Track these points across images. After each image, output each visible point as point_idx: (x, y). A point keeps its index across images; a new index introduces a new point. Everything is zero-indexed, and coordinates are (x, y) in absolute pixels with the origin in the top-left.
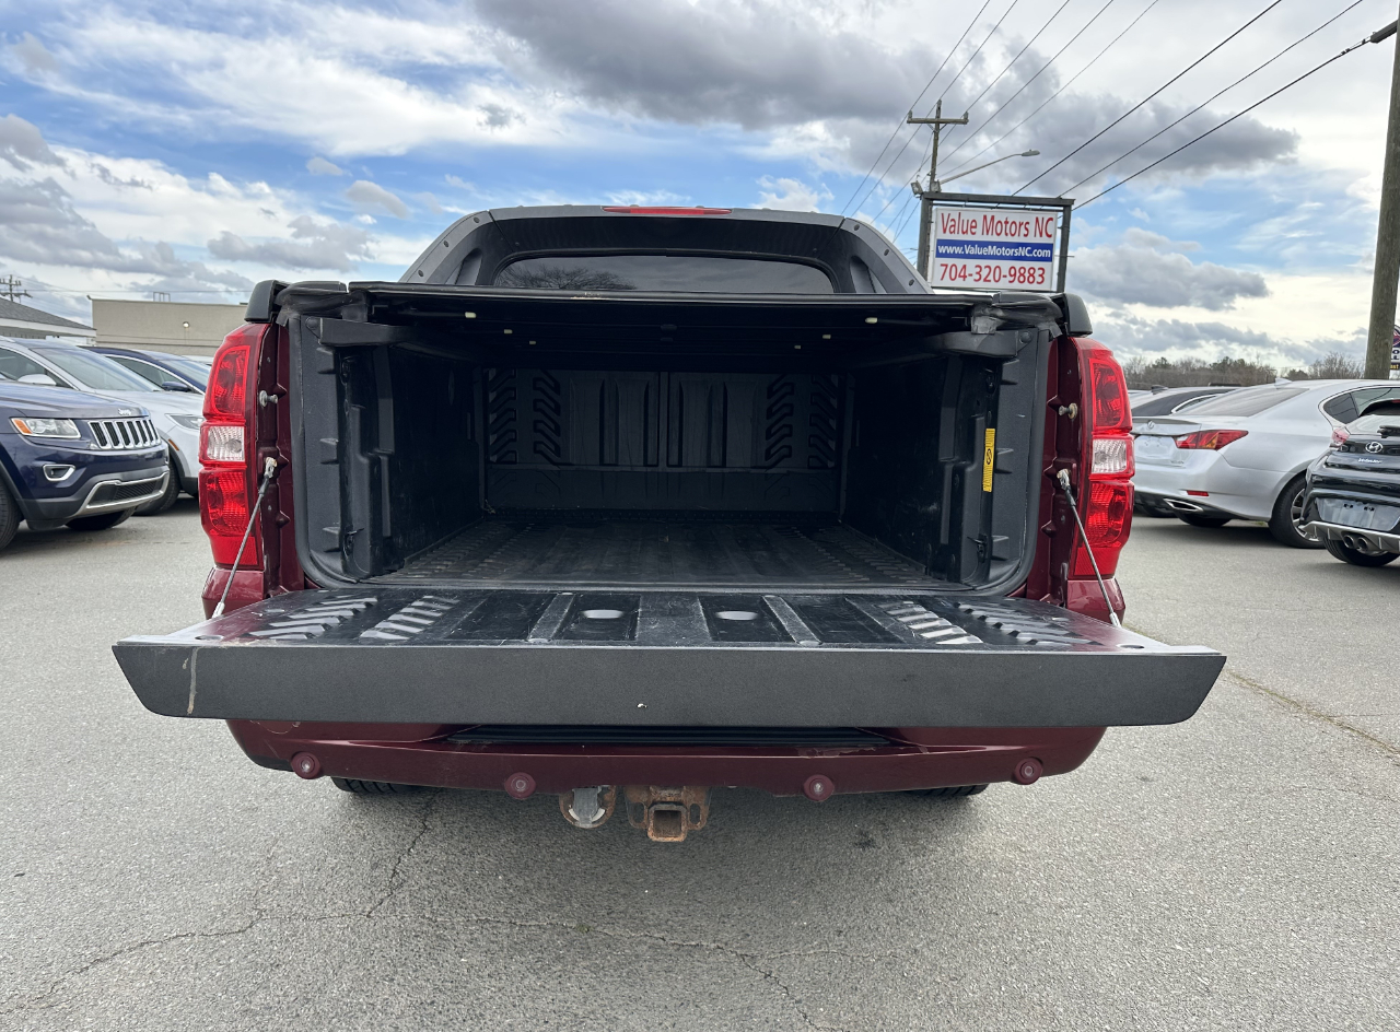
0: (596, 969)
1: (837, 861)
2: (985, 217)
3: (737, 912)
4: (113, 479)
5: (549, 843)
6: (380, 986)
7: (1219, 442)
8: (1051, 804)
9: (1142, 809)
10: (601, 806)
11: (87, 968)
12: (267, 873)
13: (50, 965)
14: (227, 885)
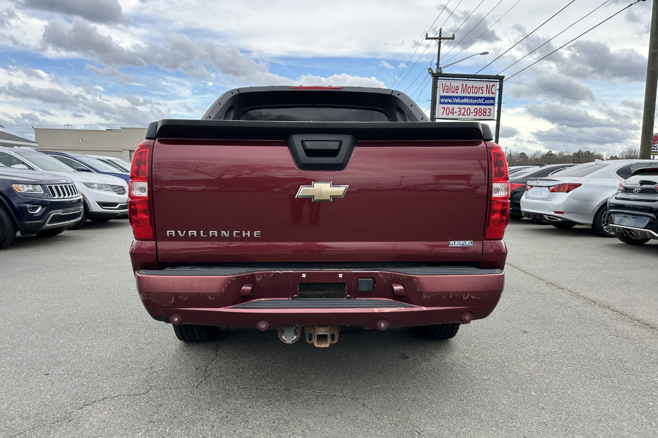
0: (293, 404)
1: (392, 364)
2: (463, 85)
3: (350, 383)
4: (60, 212)
5: (270, 359)
6: (205, 412)
7: (568, 189)
8: (484, 342)
9: (523, 343)
10: (295, 334)
11: (82, 407)
12: (151, 373)
13: (67, 406)
14: (136, 377)
